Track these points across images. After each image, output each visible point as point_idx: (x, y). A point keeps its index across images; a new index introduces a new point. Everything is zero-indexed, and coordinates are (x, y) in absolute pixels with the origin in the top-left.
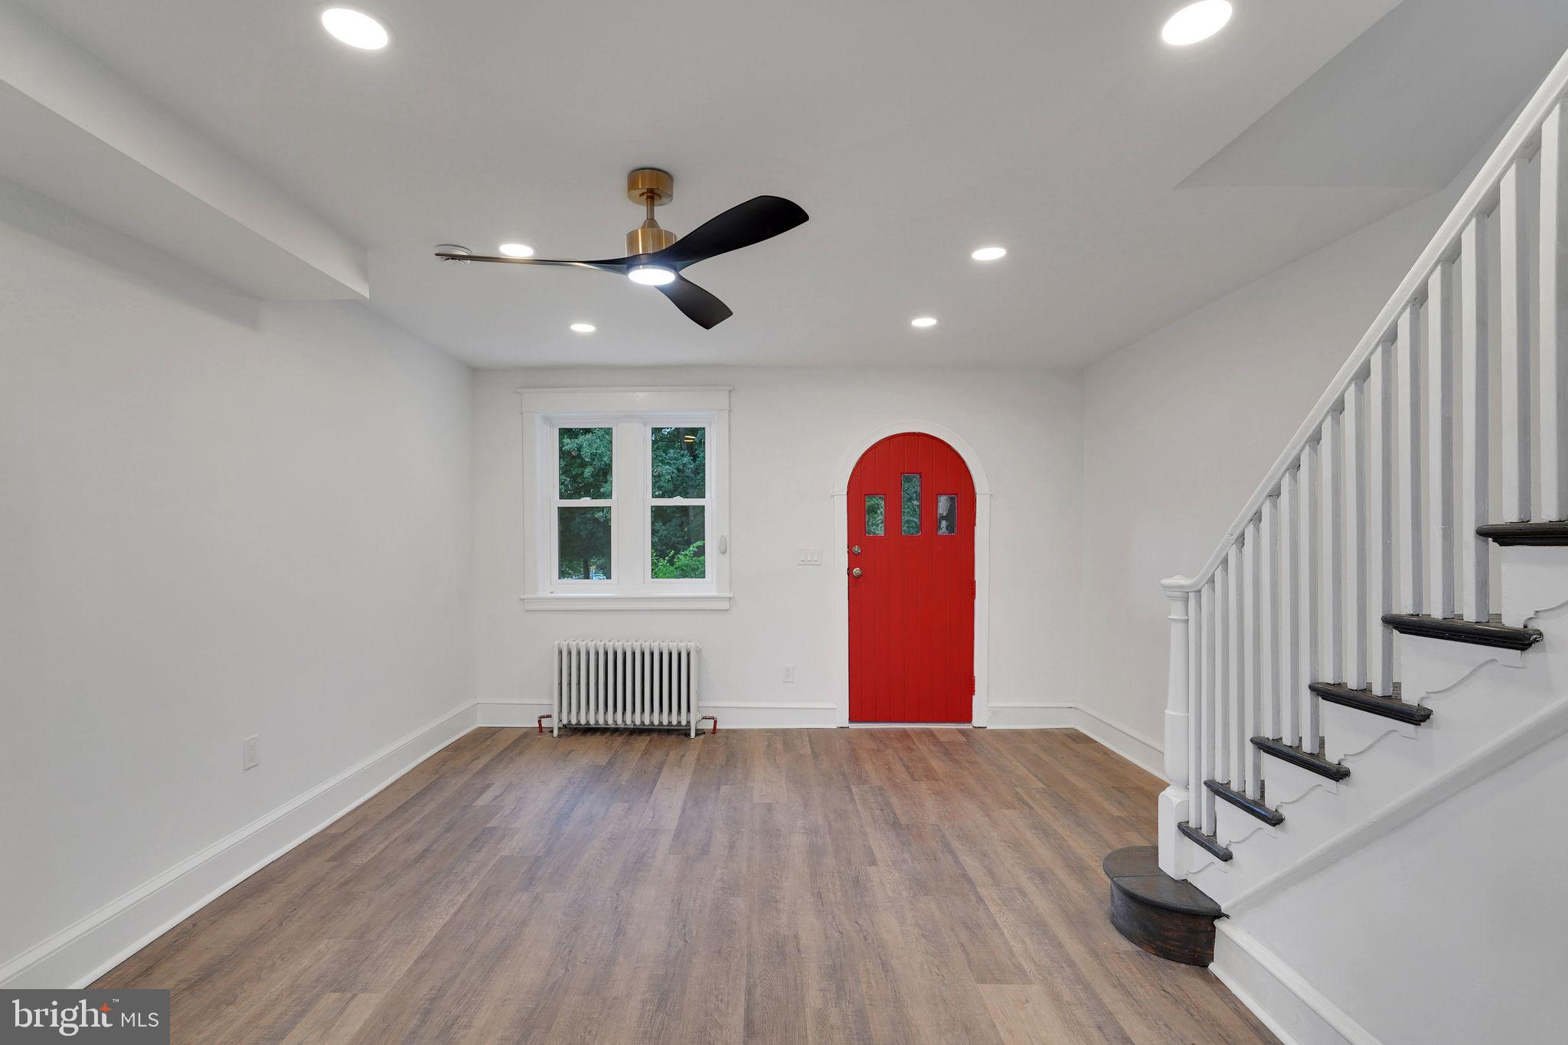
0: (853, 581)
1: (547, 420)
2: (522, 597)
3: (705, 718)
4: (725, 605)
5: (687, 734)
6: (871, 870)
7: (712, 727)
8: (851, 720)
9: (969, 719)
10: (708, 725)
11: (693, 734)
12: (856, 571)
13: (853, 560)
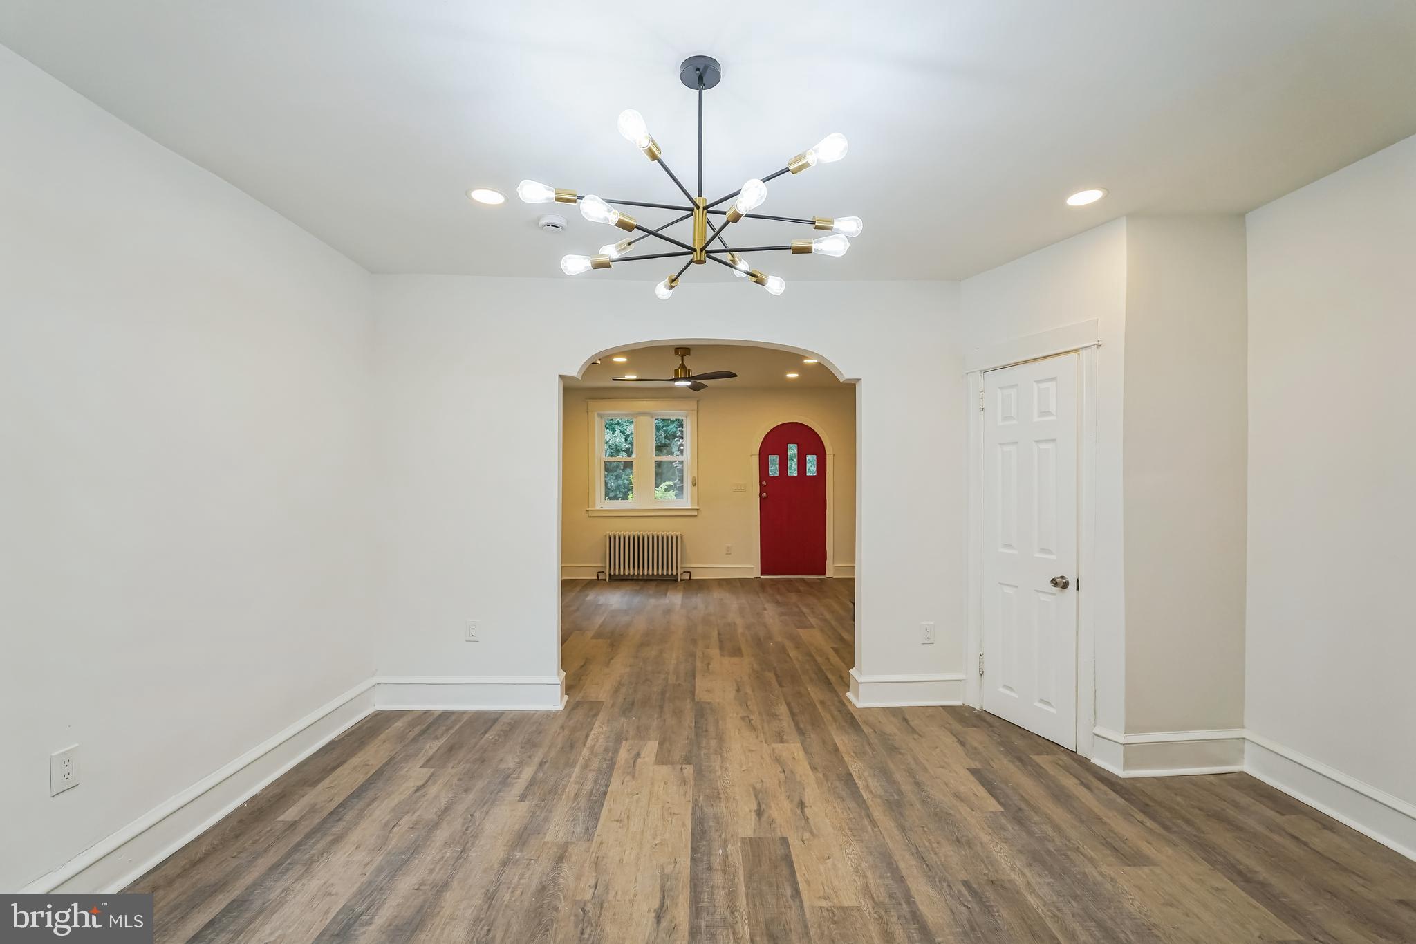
0: (762, 499)
1: (600, 416)
2: (588, 509)
3: (685, 572)
4: (695, 513)
5: (676, 580)
6: (765, 612)
7: (688, 578)
8: (761, 575)
9: (824, 574)
10: (687, 576)
11: (679, 580)
12: (764, 495)
13: (762, 489)
